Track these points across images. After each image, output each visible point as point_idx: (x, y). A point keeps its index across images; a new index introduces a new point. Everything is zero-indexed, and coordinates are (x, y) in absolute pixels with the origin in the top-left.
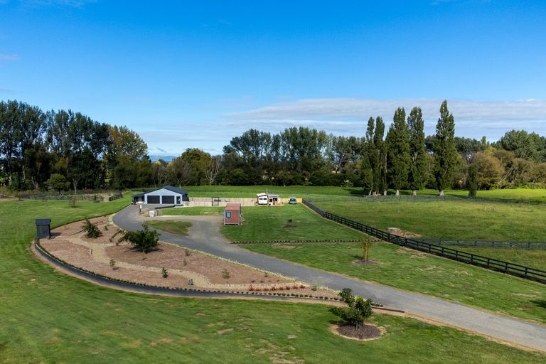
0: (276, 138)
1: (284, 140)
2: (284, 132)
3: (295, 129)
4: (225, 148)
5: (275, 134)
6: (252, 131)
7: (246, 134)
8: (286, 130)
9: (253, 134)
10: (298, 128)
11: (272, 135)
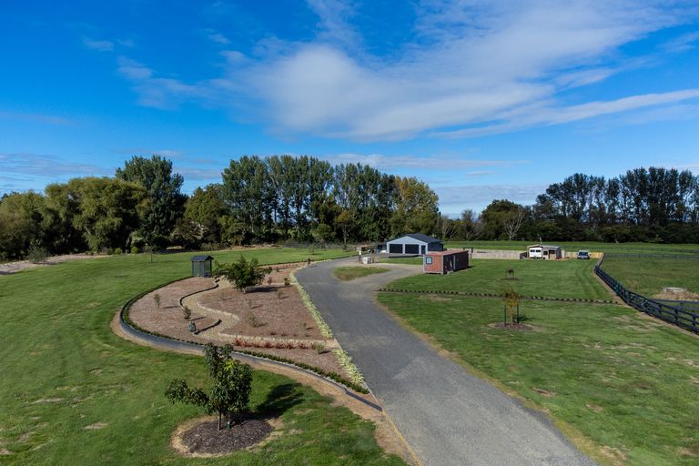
0: (614, 184)
1: (625, 184)
2: (625, 174)
3: (643, 170)
4: (540, 197)
5: (612, 178)
6: (577, 175)
7: (569, 180)
8: (629, 173)
9: (579, 179)
10: (647, 170)
11: (607, 179)
